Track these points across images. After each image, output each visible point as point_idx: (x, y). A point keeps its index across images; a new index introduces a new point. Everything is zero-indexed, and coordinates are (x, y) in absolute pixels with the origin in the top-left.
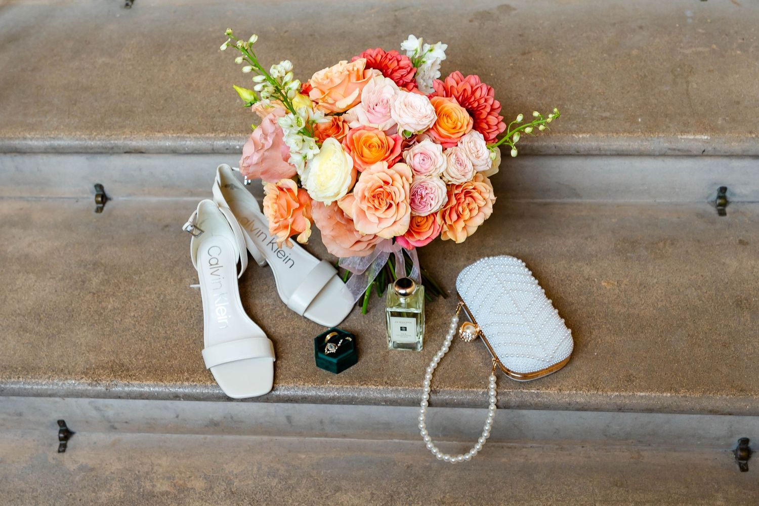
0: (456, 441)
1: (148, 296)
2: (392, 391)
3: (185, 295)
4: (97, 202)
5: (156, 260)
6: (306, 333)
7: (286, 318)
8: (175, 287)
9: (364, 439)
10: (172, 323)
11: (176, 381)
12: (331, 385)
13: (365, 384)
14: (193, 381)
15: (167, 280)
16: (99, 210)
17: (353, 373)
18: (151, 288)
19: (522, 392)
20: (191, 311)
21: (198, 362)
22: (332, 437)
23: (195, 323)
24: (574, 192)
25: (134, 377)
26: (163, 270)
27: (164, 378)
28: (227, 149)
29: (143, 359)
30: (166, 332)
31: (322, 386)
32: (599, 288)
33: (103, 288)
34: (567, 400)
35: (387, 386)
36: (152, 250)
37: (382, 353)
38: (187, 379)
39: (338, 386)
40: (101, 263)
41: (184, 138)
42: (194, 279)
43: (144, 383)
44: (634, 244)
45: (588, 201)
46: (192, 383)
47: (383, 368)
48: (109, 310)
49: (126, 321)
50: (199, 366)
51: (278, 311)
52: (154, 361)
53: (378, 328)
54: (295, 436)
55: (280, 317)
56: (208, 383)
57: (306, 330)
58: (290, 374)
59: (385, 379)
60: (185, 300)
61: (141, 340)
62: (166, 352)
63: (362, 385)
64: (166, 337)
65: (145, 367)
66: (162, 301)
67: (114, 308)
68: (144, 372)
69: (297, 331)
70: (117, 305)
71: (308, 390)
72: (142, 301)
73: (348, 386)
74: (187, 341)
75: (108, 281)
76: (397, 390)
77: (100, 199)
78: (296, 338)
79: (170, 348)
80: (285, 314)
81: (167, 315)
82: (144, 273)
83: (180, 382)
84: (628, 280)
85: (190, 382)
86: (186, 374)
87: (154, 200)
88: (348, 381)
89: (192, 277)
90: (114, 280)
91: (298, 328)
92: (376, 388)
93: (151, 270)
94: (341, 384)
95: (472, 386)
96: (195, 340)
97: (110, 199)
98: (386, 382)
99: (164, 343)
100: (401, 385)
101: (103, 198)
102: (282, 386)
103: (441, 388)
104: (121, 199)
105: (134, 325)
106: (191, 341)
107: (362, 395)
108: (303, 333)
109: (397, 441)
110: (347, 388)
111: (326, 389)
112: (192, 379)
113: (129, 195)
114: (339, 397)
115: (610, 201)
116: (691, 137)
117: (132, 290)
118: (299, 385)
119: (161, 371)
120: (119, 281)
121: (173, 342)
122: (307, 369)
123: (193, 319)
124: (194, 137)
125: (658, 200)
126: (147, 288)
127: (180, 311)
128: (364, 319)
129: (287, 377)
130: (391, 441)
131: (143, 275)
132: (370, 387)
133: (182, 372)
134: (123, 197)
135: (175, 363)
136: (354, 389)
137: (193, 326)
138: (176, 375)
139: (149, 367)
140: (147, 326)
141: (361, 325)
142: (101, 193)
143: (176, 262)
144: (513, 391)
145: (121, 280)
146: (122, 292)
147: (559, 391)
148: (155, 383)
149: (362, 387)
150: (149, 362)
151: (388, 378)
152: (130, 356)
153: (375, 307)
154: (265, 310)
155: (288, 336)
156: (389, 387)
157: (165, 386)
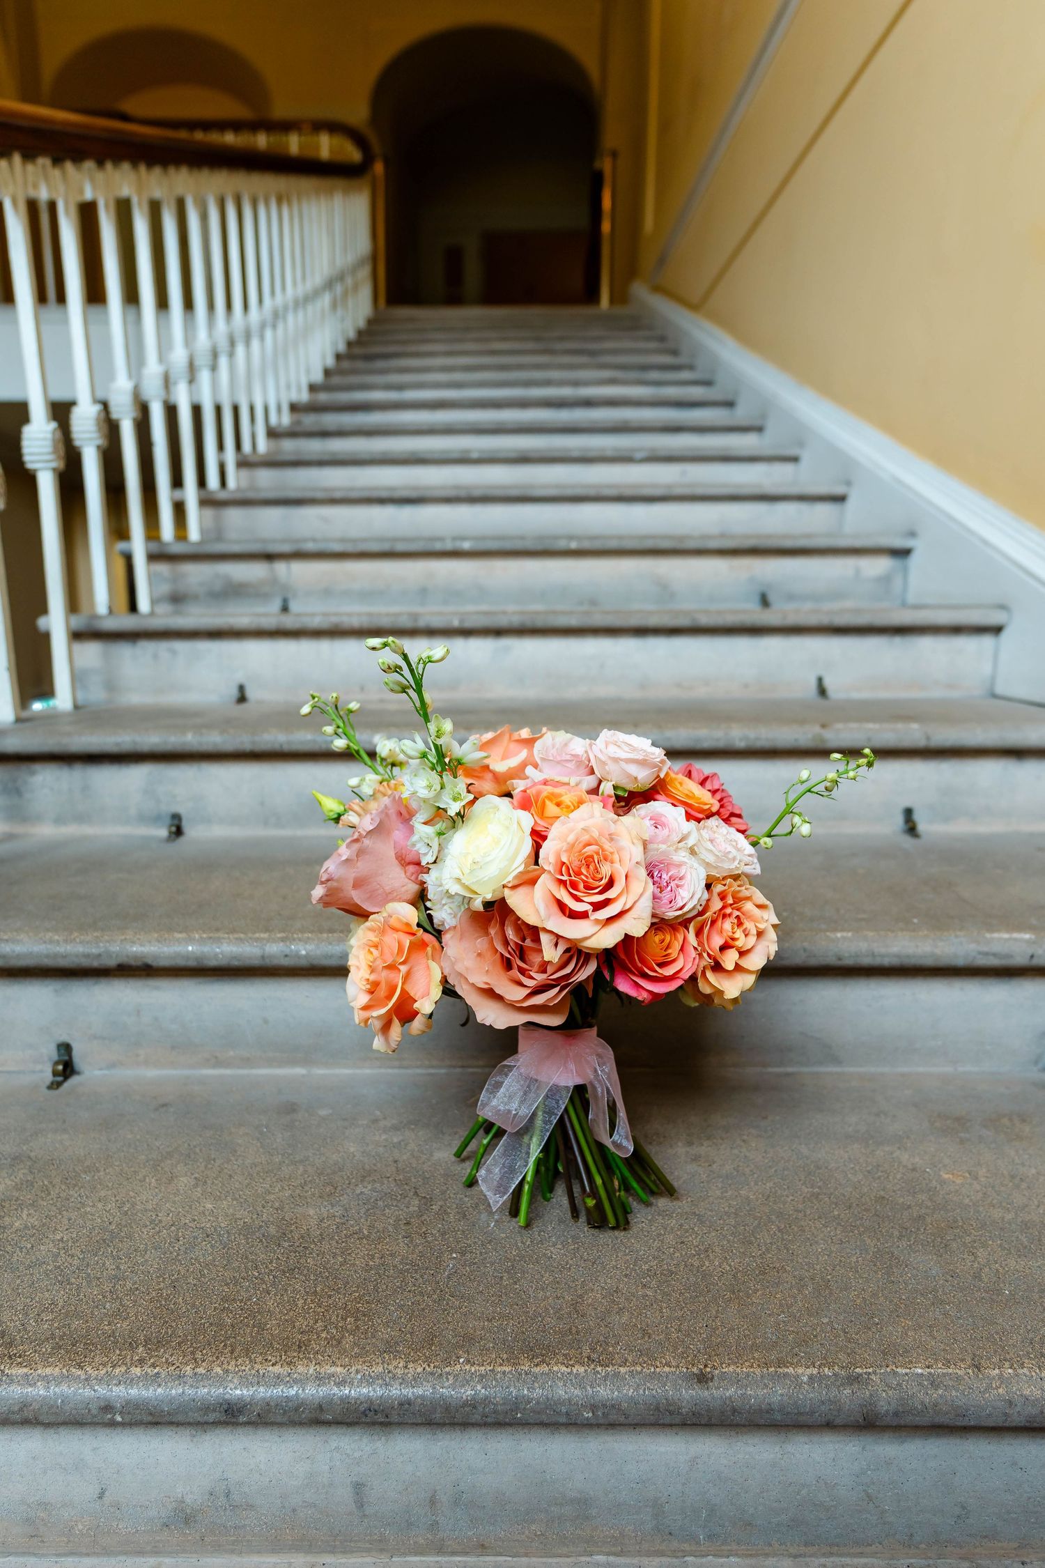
0: (737, 1555)
1: (100, 1205)
2: (605, 1378)
3: (174, 1202)
4: (55, 1073)
5: (132, 1150)
6: (407, 1264)
7: (367, 1238)
8: (156, 1190)
9: (526, 1555)
10: (135, 1250)
11: (114, 1367)
12: (467, 1367)
13: (543, 1361)
14: (154, 1366)
15: (144, 1180)
16: (54, 1086)
17: (514, 1340)
18: (110, 1193)
19: (895, 1373)
20: (178, 1229)
21: (174, 1324)
22: (454, 1553)
23: (183, 1248)
24: (830, 1054)
25: (19, 1360)
26: (142, 1166)
27: (87, 1359)
28: (286, 956)
29: (52, 1320)
30: (118, 1268)
31: (447, 1369)
32: (943, 1183)
33: (16, 1194)
34: (1000, 1391)
35: (593, 1366)
36: (129, 1136)
37: (568, 1298)
38: (141, 1362)
39: (483, 1368)
40: (29, 1157)
41: (218, 940)
42: (196, 1178)
43: (39, 1371)
44: (962, 1122)
45: (851, 1069)
46: (149, 1371)
47: (577, 1327)
48: (13, 1230)
49: (42, 1248)
50: (173, 1332)
51: (352, 1226)
52: (76, 1323)
53: (551, 1252)
54: (368, 1551)
55: (356, 1236)
56: (188, 1368)
57: (407, 1258)
58: (375, 1345)
59: (586, 1351)
60: (171, 1211)
61: (61, 1283)
62: (108, 1306)
63: (537, 1365)
64: (115, 1277)
65: (53, 1336)
66: (126, 1213)
67: (26, 1227)
68: (48, 1347)
69: (389, 1260)
70: (34, 1221)
71: (415, 1379)
72: (86, 1213)
73: (507, 1369)
74: (158, 1283)
75: (31, 1184)
76: (617, 1375)
77: (60, 1067)
78: (387, 1273)
79: (117, 1297)
80: (366, 1232)
81: (130, 1237)
82: (105, 1170)
83: (123, 1369)
84: (984, 1170)
85: (145, 1368)
86: (141, 1349)
87: (151, 1073)
88: (505, 1356)
89: (193, 1174)
90: (43, 1182)
91: (391, 1255)
92: (569, 1370)
93: (118, 1166)
94: (489, 1364)
95: (781, 1363)
96: (177, 1280)
97: (78, 1073)
98: (589, 1358)
99: (107, 1287)
100: (624, 1363)
101: (66, 1068)
102: (357, 1372)
103: (714, 1367)
104: (97, 1073)
105: (57, 1256)
106: (168, 1282)
107: (538, 1392)
108: (401, 1263)
109: (601, 1558)
110: (504, 1373)
111: (456, 1376)
112: (152, 1361)
113: (112, 1066)
114: (486, 1398)
115: (886, 1070)
116: (1006, 936)
117: (72, 1196)
118: (396, 1367)
119: (85, 1344)
120: (51, 1183)
121: (129, 1285)
122: (411, 1333)
123: (181, 1243)
124: (237, 939)
125: (961, 1069)
126: (103, 1193)
127: (157, 1229)
128: (521, 1236)
129: (367, 1351)
130: (588, 1559)
131: (102, 1173)
132: (555, 1368)
133: (132, 1347)
134: (101, 1069)
135: (121, 1327)
136: (520, 1374)
137: (178, 1255)
138: (118, 1352)
139: (61, 1338)
140: (81, 1257)
141: (518, 1248)
142: (66, 1058)
143: (168, 1153)
144: (875, 1373)
145: (57, 1180)
146: (52, 1199)
147: (976, 1370)
148: (64, 1371)
149: (537, 1370)
150: (64, 1326)
151: (593, 1350)
152: (26, 1314)
153: (541, 1218)
154: (326, 1225)
155: (371, 1269)
156: (599, 1369)
157: (86, 1380)
